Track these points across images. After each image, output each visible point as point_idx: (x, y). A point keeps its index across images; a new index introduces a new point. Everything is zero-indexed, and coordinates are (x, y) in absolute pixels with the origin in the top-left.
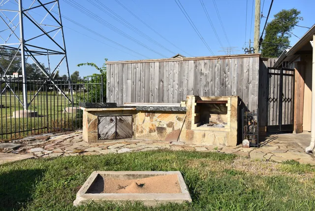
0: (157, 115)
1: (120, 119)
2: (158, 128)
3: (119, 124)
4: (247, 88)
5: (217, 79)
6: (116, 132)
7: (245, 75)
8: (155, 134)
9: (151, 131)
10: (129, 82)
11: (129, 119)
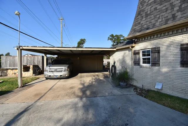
0: (14, 70)
1: (3, 72)
2: (14, 73)
3: (2, 73)
4: (40, 63)
5: (32, 61)
6: (1, 75)
7: (39, 60)
8: (14, 75)
9: (12, 74)
10: (8, 62)
11: (6, 71)
